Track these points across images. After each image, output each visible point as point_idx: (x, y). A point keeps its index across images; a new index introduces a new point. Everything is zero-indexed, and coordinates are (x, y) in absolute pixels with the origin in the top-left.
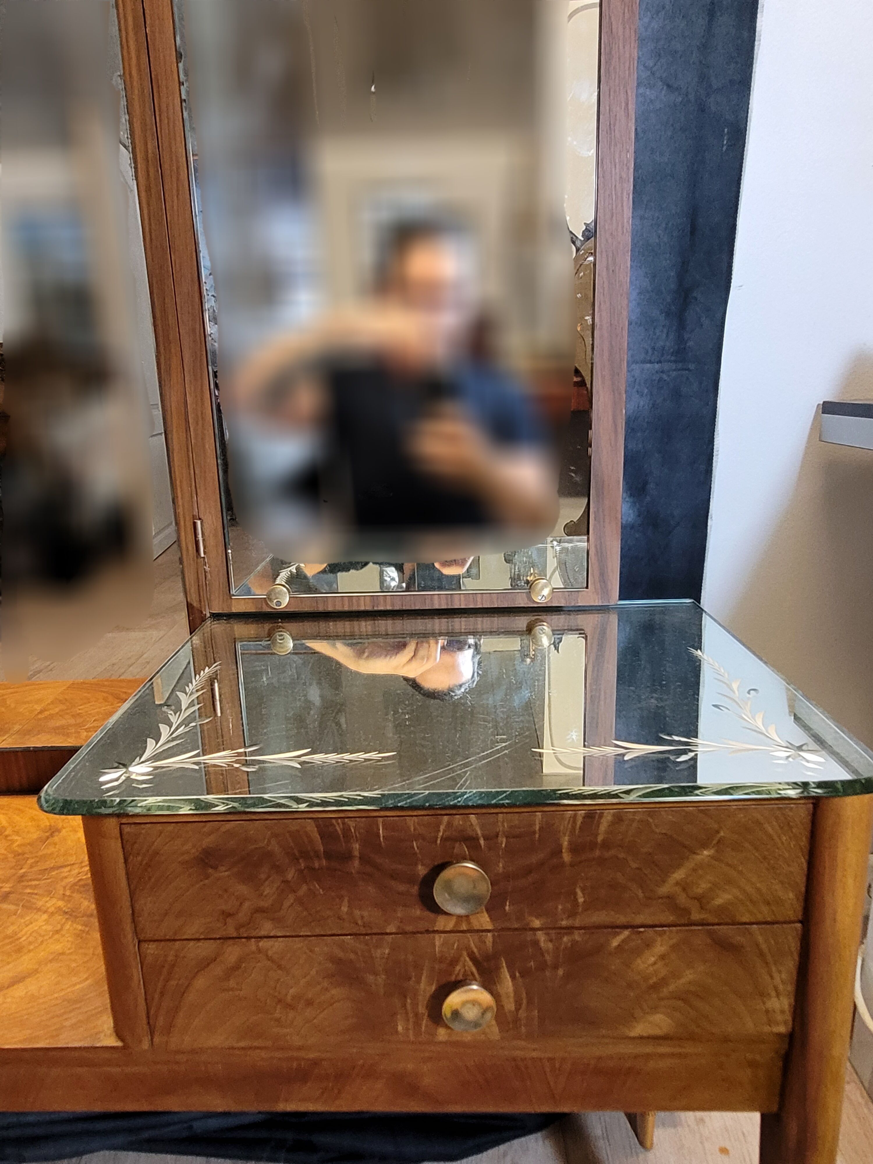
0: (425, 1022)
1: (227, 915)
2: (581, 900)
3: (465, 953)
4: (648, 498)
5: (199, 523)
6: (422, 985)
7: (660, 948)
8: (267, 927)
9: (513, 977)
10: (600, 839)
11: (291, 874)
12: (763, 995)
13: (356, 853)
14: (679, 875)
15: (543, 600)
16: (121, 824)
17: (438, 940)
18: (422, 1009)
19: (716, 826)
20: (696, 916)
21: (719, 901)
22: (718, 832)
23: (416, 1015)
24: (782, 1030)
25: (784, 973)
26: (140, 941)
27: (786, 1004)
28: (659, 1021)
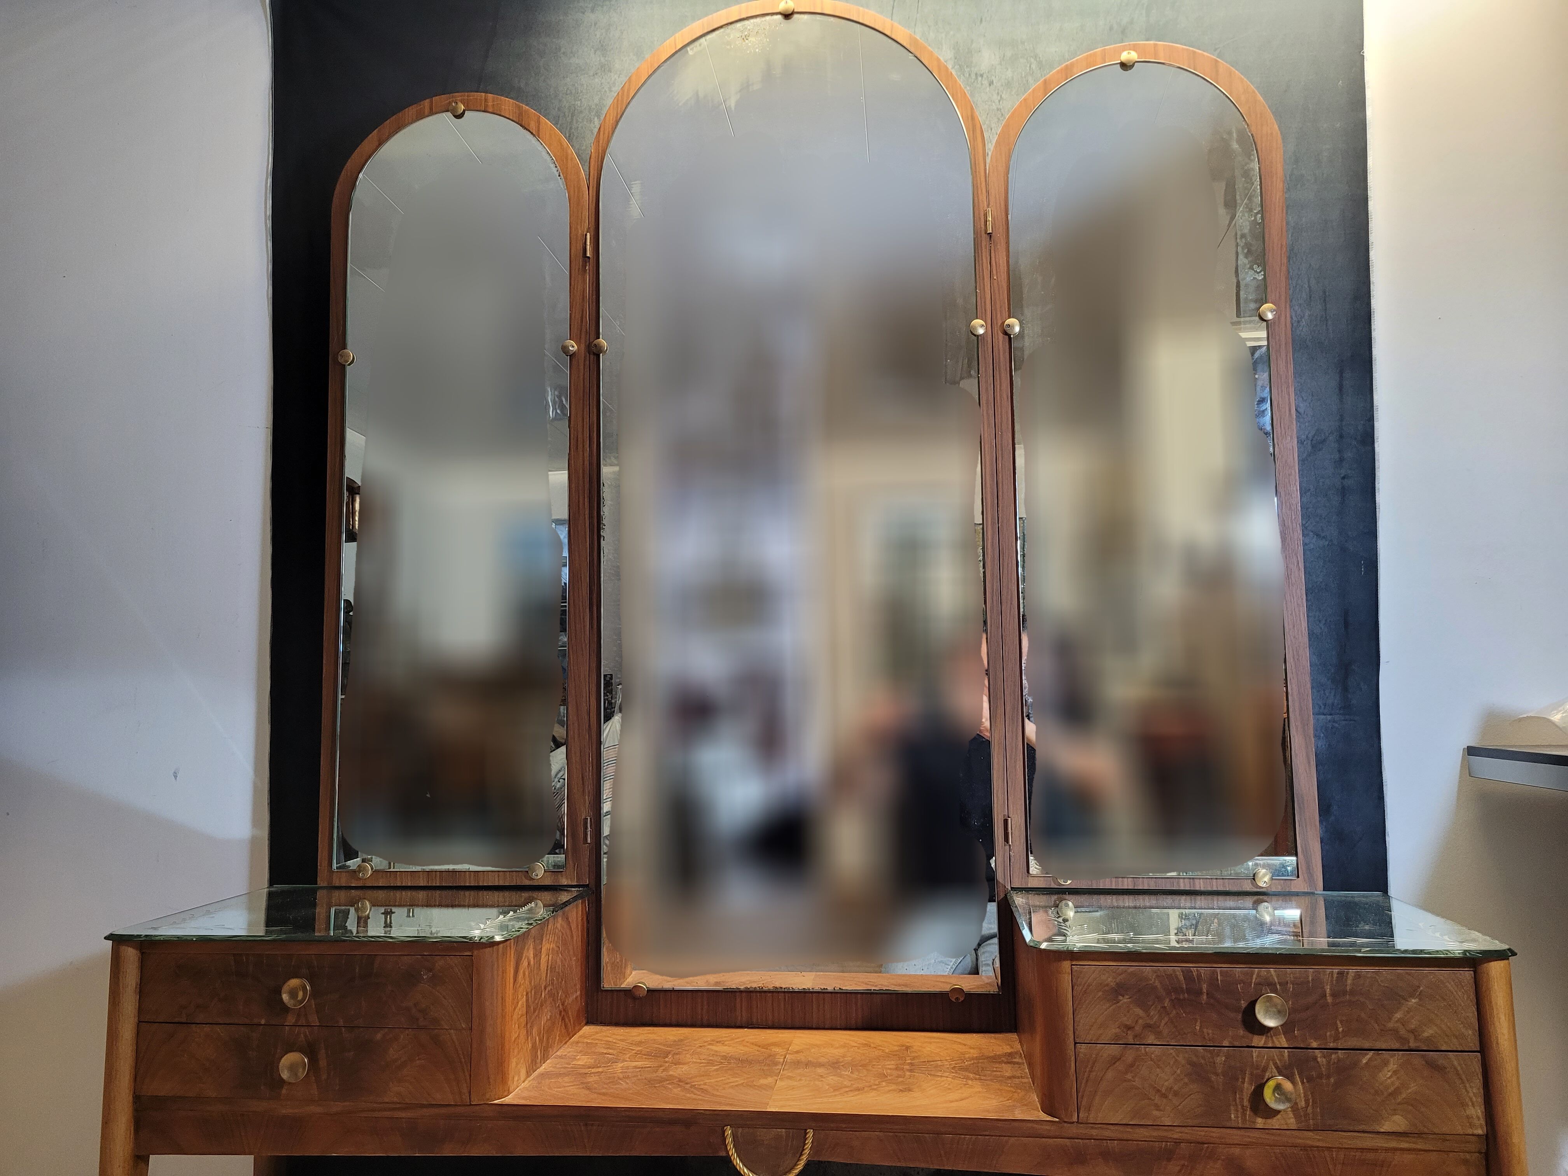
1: (1129, 1028)
2: (1341, 1030)
3: (1271, 1063)
4: (1333, 818)
6: (1246, 1085)
7: (1393, 1066)
8: (1151, 1039)
9: (1303, 1083)
10: (1348, 988)
11: (1167, 1003)
12: (1464, 1105)
13: (1205, 991)
14: (1398, 1015)
15: (1264, 885)
16: (1072, 965)
17: (1255, 1052)
18: (1246, 1103)
19: (1417, 984)
20: (1413, 1045)
21: (1426, 1034)
22: (1419, 987)
23: (1243, 1106)
24: (1480, 1132)
25: (1474, 1090)
26: (1076, 1043)
27: (1477, 1112)
28: (1396, 1122)
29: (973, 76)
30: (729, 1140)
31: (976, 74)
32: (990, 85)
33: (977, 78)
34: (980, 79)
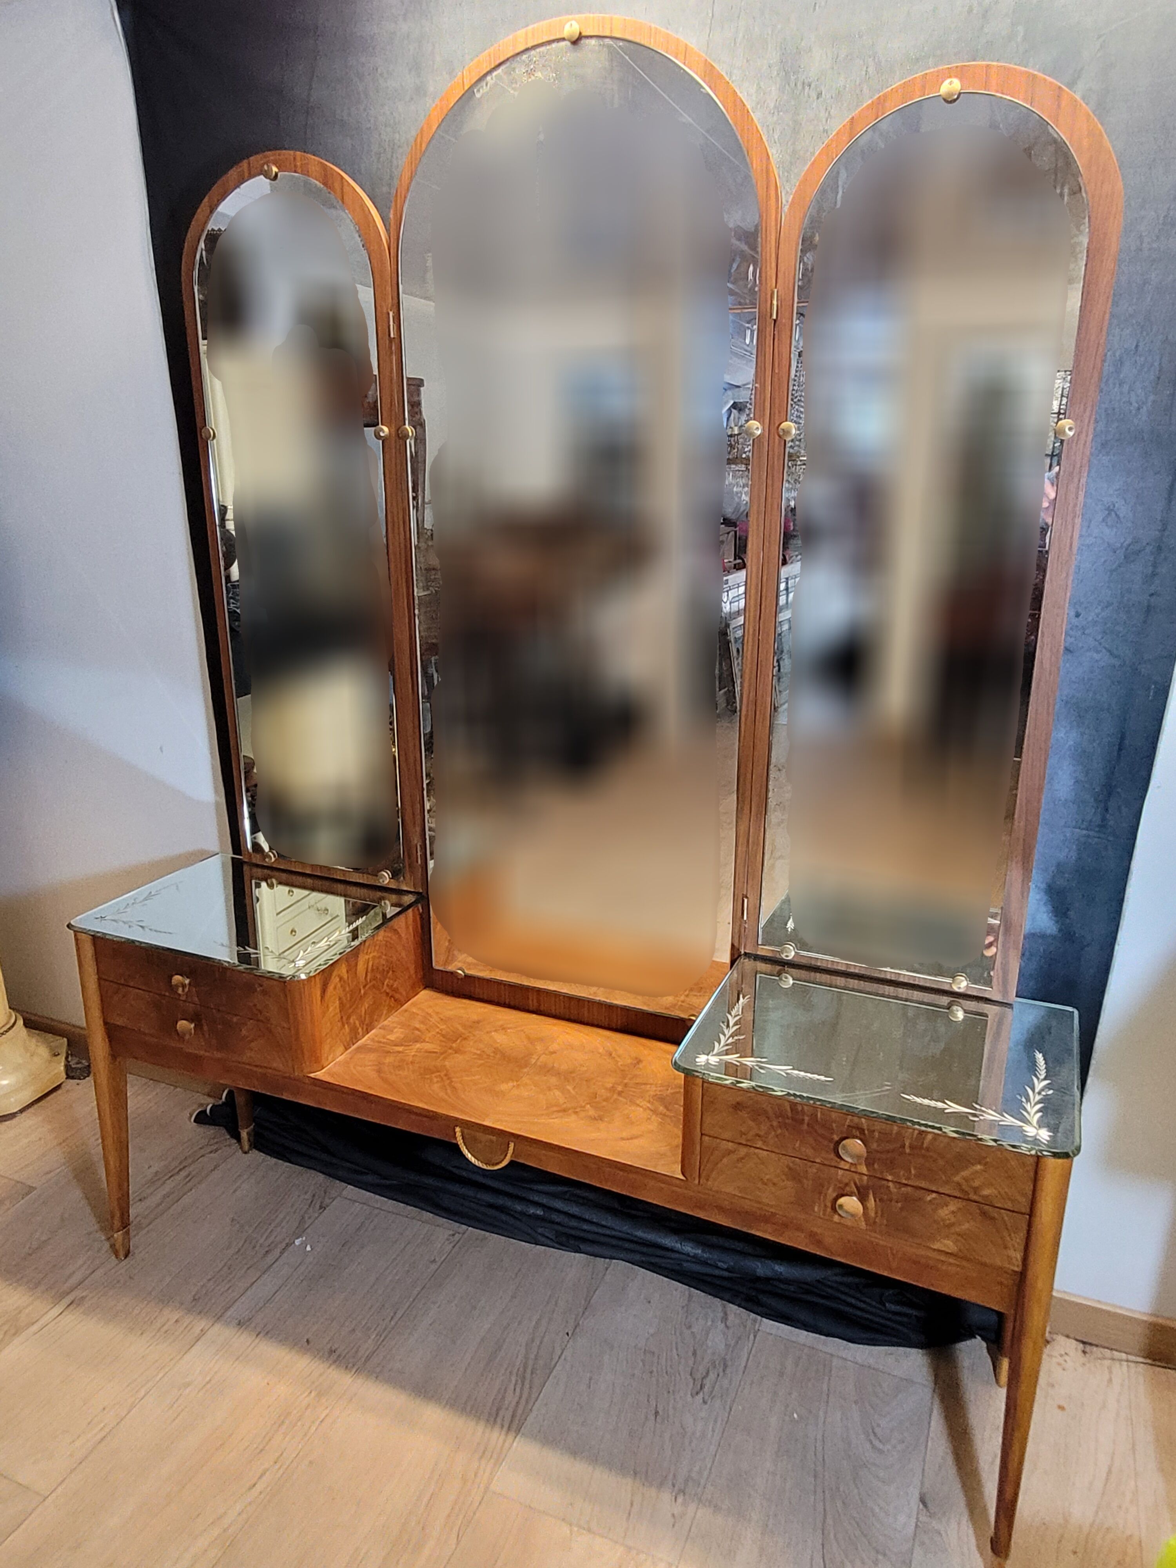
0: (829, 1210)
1: (742, 1134)
2: (913, 1173)
3: (852, 1182)
5: (746, 900)
6: (829, 1190)
7: (952, 1207)
8: (759, 1144)
9: (875, 1201)
10: (925, 1145)
11: (775, 1123)
12: (1007, 1248)
13: (806, 1121)
14: (965, 1173)
16: (701, 1082)
17: (840, 1172)
18: (827, 1201)
20: (972, 1197)
21: (985, 1193)
23: (825, 1206)
24: (1016, 1269)
25: (1019, 1239)
26: (702, 1134)
27: (1019, 1256)
28: (949, 1245)
29: (800, 87)
30: (458, 1134)
31: (803, 83)
32: (818, 98)
33: (804, 88)
34: (807, 88)
